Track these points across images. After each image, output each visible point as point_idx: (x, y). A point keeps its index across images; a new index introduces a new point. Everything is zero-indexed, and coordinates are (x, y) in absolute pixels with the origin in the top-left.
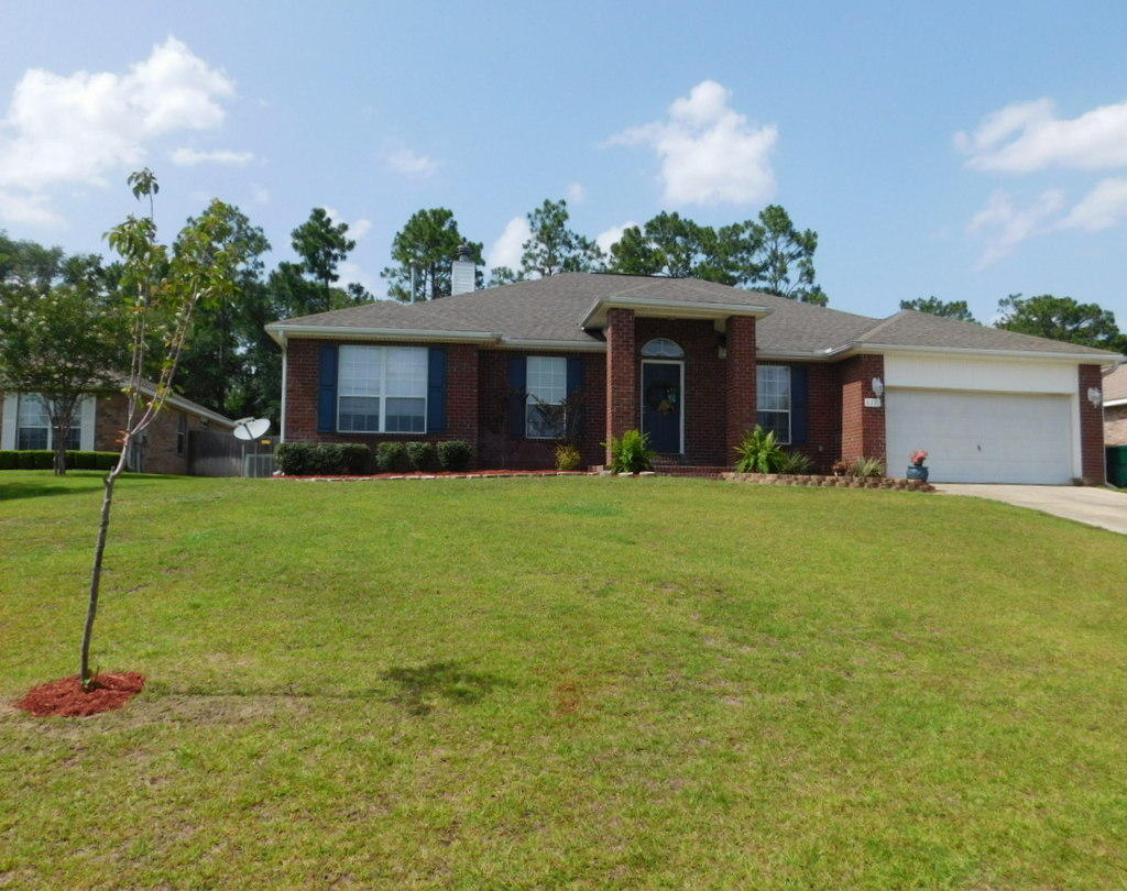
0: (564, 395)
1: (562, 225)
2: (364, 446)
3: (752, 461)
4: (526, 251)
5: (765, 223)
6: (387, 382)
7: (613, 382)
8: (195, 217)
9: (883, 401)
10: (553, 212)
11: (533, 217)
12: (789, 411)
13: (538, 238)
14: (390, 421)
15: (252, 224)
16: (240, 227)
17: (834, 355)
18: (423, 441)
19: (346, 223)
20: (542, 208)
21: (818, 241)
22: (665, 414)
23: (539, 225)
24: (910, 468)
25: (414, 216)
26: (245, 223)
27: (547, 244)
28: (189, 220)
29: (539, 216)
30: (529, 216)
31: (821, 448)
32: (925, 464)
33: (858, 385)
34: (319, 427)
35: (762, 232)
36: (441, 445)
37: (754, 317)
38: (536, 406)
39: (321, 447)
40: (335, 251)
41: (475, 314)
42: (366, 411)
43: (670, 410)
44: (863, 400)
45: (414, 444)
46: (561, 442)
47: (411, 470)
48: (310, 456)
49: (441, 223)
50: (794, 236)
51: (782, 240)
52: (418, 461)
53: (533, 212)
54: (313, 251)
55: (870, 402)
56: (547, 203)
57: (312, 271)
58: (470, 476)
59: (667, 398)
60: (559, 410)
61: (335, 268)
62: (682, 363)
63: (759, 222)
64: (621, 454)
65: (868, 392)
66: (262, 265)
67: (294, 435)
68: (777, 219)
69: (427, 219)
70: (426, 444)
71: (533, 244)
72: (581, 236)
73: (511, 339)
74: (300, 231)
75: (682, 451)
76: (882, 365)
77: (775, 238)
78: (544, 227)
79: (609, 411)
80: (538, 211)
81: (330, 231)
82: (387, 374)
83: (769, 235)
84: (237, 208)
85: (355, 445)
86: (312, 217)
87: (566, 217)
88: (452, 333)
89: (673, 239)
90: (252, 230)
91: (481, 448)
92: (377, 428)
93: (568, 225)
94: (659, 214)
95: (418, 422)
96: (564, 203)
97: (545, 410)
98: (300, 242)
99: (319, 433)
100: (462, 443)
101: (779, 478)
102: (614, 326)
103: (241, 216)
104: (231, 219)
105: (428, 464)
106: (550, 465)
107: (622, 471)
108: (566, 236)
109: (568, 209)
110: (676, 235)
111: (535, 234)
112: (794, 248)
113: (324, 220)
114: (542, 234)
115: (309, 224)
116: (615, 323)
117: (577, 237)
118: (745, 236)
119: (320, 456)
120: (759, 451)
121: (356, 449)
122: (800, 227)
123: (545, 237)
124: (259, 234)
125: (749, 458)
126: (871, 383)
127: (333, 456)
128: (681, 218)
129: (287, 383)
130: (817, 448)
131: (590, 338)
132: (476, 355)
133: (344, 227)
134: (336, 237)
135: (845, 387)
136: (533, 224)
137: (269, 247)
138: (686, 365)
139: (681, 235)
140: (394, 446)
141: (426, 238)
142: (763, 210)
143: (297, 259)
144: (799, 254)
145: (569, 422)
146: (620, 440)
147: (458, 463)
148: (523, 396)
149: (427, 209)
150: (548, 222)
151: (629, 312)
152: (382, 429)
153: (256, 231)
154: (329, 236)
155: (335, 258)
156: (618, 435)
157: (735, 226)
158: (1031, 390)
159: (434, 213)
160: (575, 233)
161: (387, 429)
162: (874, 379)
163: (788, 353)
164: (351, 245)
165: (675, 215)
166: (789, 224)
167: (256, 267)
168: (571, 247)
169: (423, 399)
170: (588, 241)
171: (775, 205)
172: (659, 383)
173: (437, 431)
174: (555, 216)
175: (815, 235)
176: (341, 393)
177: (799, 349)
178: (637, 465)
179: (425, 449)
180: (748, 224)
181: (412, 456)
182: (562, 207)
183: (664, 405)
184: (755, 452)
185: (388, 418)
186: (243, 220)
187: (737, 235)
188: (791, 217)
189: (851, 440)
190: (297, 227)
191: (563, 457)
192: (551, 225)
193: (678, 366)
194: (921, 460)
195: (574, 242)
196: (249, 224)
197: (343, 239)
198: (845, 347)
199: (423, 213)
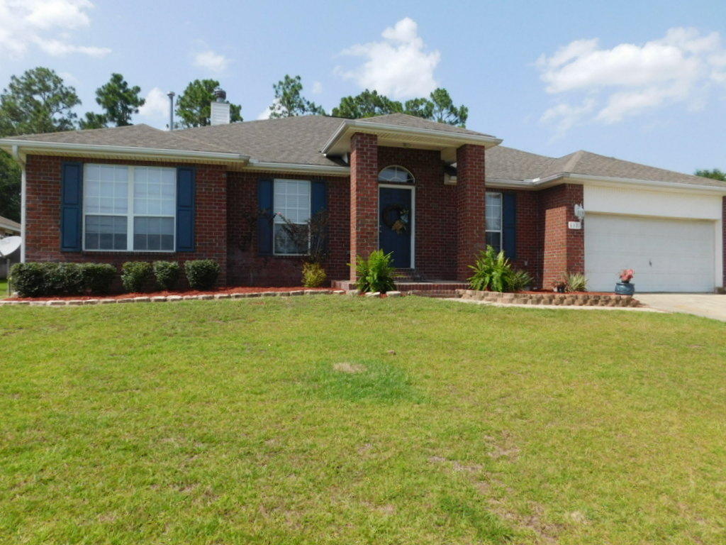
0: (308, 215)
1: (298, 94)
2: (108, 266)
3: (487, 279)
4: (273, 111)
5: (435, 100)
6: (135, 200)
7: (358, 204)
8: (18, 76)
9: (583, 224)
10: (292, 84)
11: (277, 87)
12: (501, 231)
13: (281, 102)
14: (138, 239)
15: (66, 84)
16: (56, 86)
17: (541, 184)
18: (171, 261)
19: (139, 86)
20: (283, 81)
21: (469, 114)
22: (398, 233)
23: (281, 93)
24: (618, 284)
25: (191, 84)
26: (60, 83)
27: (287, 107)
28: (13, 77)
29: (281, 87)
30: (275, 86)
31: (526, 263)
32: (632, 281)
33: (563, 210)
34: (63, 247)
35: (432, 106)
36: (189, 264)
37: (483, 147)
38: (283, 225)
39: (61, 267)
40: (130, 107)
41: (227, 141)
42: (113, 230)
43: (402, 229)
44: (567, 223)
45: (160, 264)
46: (308, 260)
47: (158, 290)
48: (48, 277)
49: (211, 90)
50: (453, 110)
51: (445, 111)
52: (165, 281)
53: (277, 84)
54: (113, 105)
55: (573, 225)
56: (287, 78)
57: (112, 120)
58: (217, 296)
59: (400, 219)
60: (303, 229)
61: (130, 119)
62: (413, 188)
63: (430, 99)
64: (367, 274)
65: (571, 216)
66: (75, 115)
67: (36, 254)
68: (442, 98)
69: (200, 86)
70: (173, 264)
71: (277, 107)
72: (311, 102)
73: (259, 162)
74: (102, 90)
75: (413, 266)
76: (582, 194)
77: (441, 110)
78: (285, 94)
79: (353, 231)
80: (281, 83)
81: (127, 91)
82: (135, 193)
83: (436, 108)
84: (53, 71)
85: (100, 265)
86: (112, 80)
87: (301, 87)
88: (201, 153)
89: (373, 109)
90: (66, 88)
91: (230, 265)
92: (125, 247)
93: (302, 94)
94: (364, 91)
95: (167, 241)
96: (299, 78)
97: (292, 230)
98: (102, 99)
99: (63, 253)
100: (209, 262)
101: (516, 296)
102: (358, 149)
103: (57, 78)
104: (49, 80)
105: (175, 283)
106: (296, 282)
107: (368, 291)
108: (300, 102)
109: (302, 82)
110: (375, 106)
111: (278, 100)
112: (452, 118)
113: (122, 83)
114: (283, 99)
115: (109, 84)
116: (359, 147)
117: (308, 103)
118: (422, 107)
119: (59, 277)
120: (493, 271)
121: (99, 269)
122: (457, 104)
123: (286, 102)
124: (72, 92)
125: (484, 276)
126: (573, 208)
127: (73, 276)
128: (379, 94)
129: (27, 201)
130: (523, 262)
131: (333, 163)
132: (224, 176)
133: (138, 89)
134: (130, 96)
135: (548, 212)
136: (277, 92)
137: (79, 102)
138: (416, 189)
139: (379, 106)
140: (140, 266)
141: (200, 100)
142: (433, 92)
143: (101, 111)
144: (456, 122)
145: (314, 240)
146: (366, 260)
147: (207, 282)
148: (271, 216)
149: (201, 80)
150: (288, 91)
151: (373, 137)
152: (130, 247)
153: (70, 90)
154: (126, 95)
155: (130, 111)
156: (363, 254)
157: (416, 100)
158: (687, 216)
159: (206, 82)
160: (307, 100)
161: (135, 247)
162: (576, 206)
163: (503, 181)
164: (142, 102)
165: (375, 92)
166: (450, 101)
167: (71, 117)
168: (304, 110)
169: (173, 218)
170: (316, 106)
171: (441, 88)
172: (393, 205)
173: (185, 251)
174: (293, 86)
175: (466, 110)
176: (87, 211)
177: (511, 178)
178: (383, 285)
179: (172, 269)
180: (423, 100)
181: (159, 276)
182: (297, 81)
183: (398, 225)
184: (490, 271)
185: (136, 237)
186: (58, 81)
187: (418, 106)
188: (451, 96)
189: (554, 256)
190: (100, 87)
191: (310, 275)
192: (291, 93)
193: (409, 191)
194: (630, 277)
195: (306, 106)
196: (63, 83)
197: (136, 98)
198: (555, 177)
199: (197, 82)
